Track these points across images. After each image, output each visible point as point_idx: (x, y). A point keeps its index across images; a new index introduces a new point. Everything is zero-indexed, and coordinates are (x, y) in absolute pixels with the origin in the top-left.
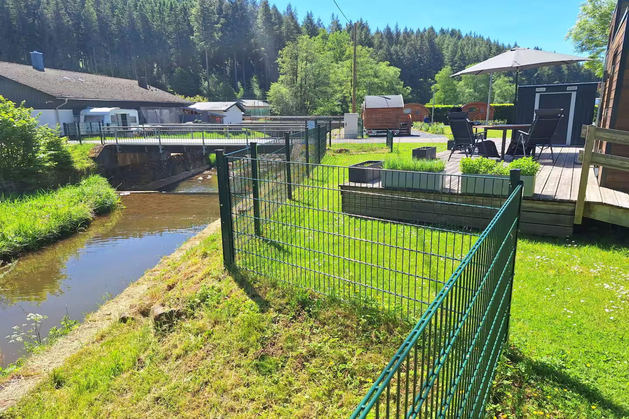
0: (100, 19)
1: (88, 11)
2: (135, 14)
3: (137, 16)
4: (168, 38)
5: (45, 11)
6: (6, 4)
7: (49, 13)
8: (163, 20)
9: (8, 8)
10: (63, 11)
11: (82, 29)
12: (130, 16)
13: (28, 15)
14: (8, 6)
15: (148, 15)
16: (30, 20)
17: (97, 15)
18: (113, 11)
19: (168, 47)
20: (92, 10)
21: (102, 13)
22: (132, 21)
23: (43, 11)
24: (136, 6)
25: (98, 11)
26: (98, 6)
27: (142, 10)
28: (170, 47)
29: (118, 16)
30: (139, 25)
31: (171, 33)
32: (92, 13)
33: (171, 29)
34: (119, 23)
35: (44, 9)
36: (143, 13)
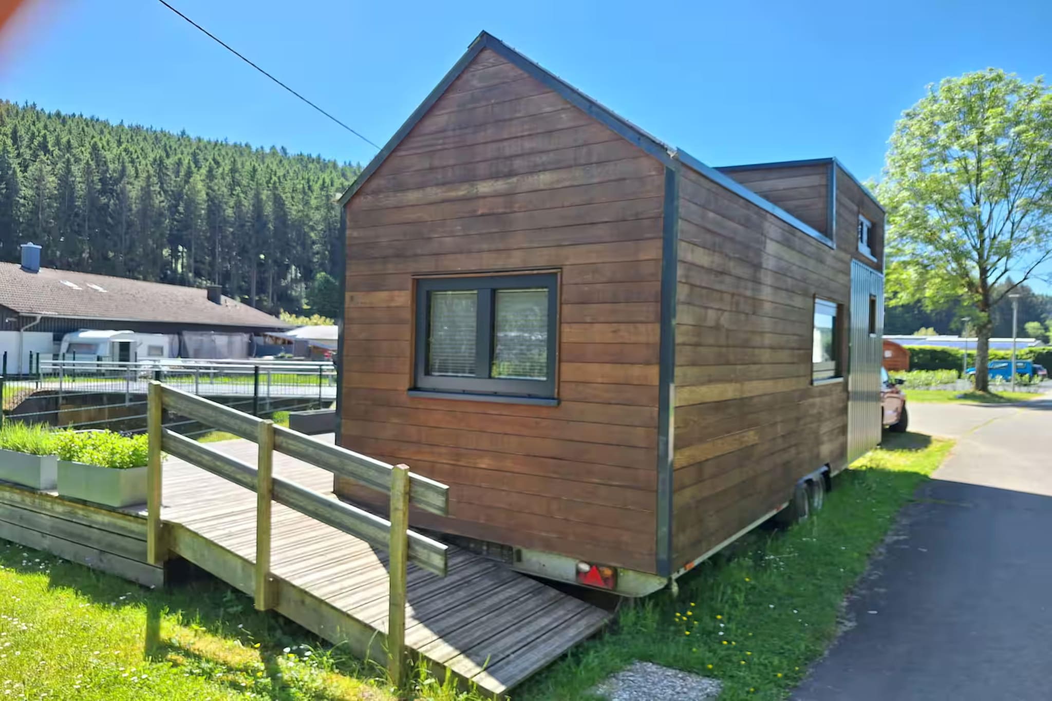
0: (211, 199)
1: (194, 188)
2: (265, 194)
3: (268, 197)
4: (312, 228)
5: (129, 187)
6: (72, 176)
7: (134, 191)
8: (307, 203)
9: (73, 182)
10: (157, 188)
11: (180, 213)
12: (257, 196)
13: (103, 192)
14: (73, 179)
15: (286, 196)
16: (104, 200)
17: (207, 194)
18: (232, 189)
19: (309, 242)
20: (200, 186)
21: (214, 191)
22: (258, 205)
23: (125, 187)
24: (268, 182)
25: (209, 188)
26: (211, 180)
27: (275, 188)
28: (314, 243)
29: (238, 196)
30: (268, 209)
31: (317, 223)
32: (199, 192)
33: (317, 216)
34: (238, 205)
35: (128, 183)
36: (277, 192)
